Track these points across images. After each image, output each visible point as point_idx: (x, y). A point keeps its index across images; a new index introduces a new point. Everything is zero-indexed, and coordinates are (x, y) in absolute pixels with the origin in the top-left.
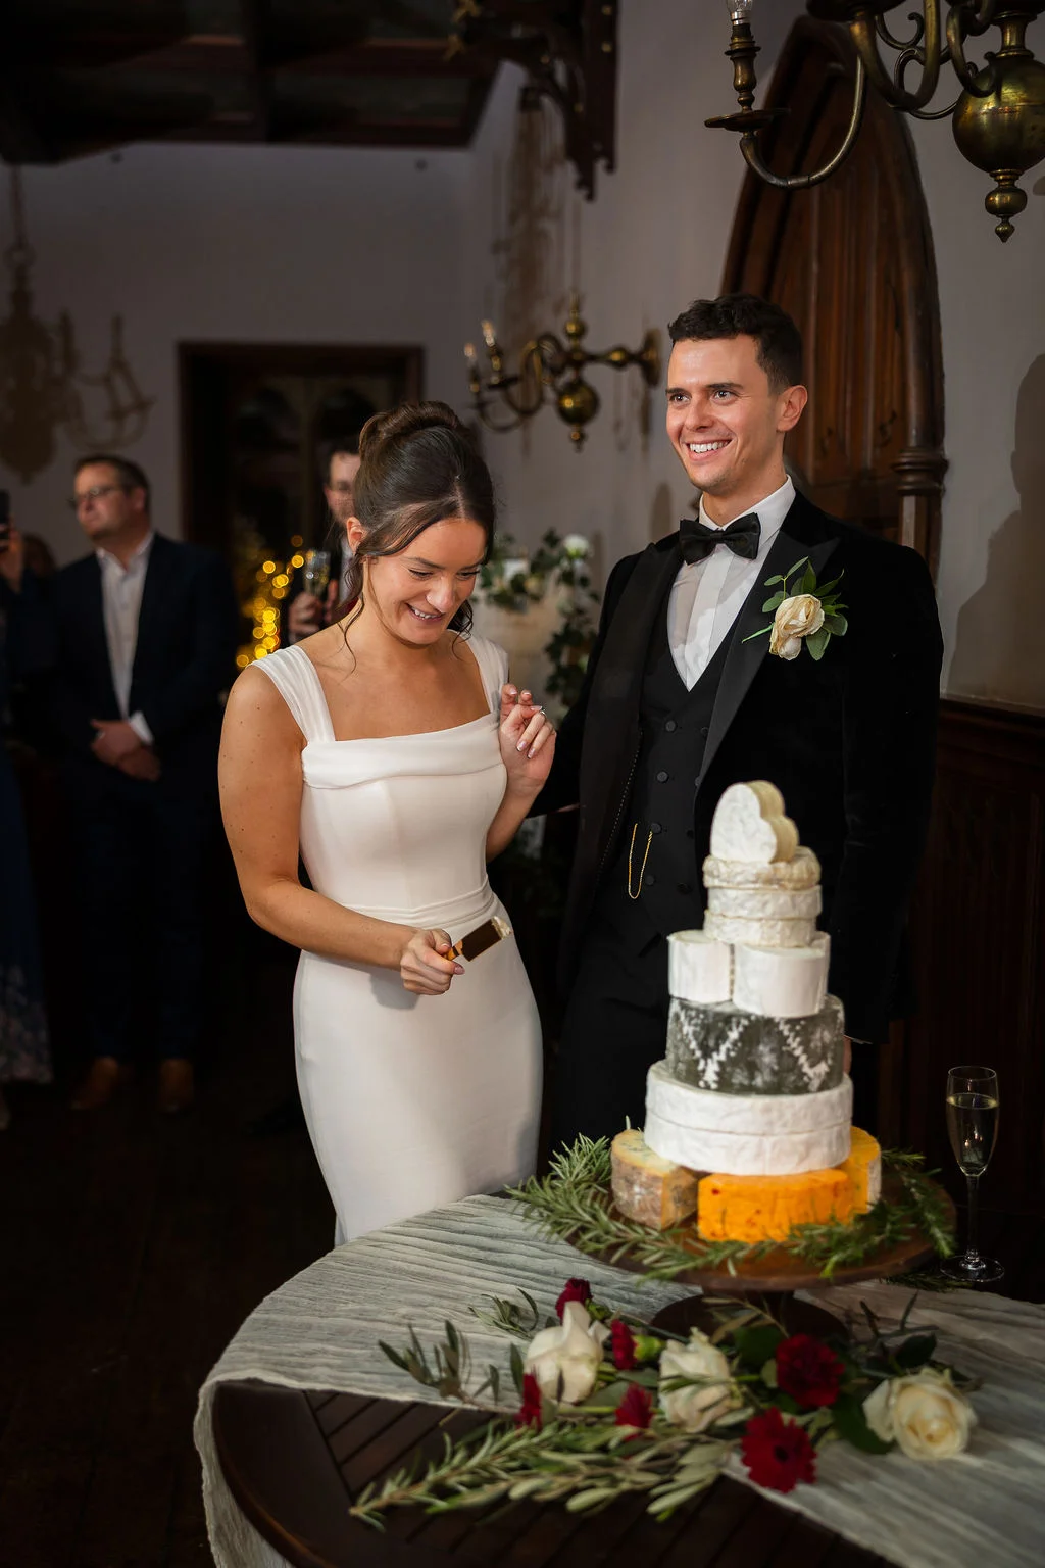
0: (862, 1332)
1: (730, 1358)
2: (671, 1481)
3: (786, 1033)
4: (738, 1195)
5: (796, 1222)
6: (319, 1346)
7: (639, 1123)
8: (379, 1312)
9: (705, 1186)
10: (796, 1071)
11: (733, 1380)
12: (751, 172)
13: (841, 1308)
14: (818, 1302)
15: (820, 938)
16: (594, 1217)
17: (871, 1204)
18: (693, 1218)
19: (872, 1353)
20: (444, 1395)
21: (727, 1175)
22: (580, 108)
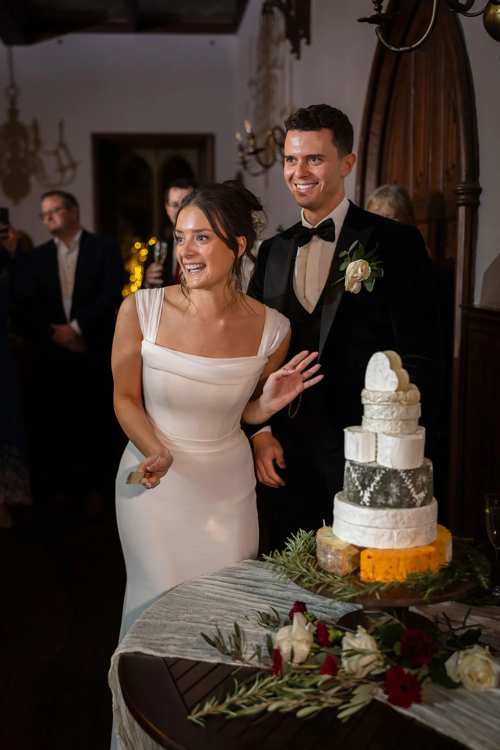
0: (443, 627)
1: (377, 641)
2: (348, 702)
3: (404, 477)
4: (380, 559)
5: (409, 572)
6: (170, 635)
7: (330, 523)
8: (200, 618)
9: (364, 554)
10: (409, 496)
11: (379, 652)
12: (380, 43)
13: (433, 616)
14: (421, 613)
15: (421, 429)
16: (308, 570)
17: (448, 563)
18: (358, 571)
19: (449, 638)
20: (234, 660)
21: (375, 549)
22: (292, 13)
